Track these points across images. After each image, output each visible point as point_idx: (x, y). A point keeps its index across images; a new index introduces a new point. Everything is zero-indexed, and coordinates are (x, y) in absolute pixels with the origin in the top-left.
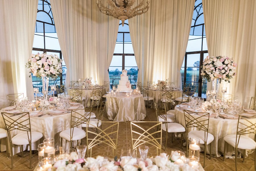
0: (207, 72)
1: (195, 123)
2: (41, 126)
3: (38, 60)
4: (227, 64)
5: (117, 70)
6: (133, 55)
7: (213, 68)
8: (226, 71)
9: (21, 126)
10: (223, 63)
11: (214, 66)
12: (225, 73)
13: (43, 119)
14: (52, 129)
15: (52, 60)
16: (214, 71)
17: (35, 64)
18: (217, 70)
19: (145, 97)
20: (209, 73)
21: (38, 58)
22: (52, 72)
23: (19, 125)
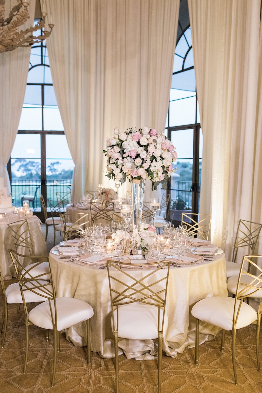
4: (146, 146)
7: (119, 155)
8: (144, 161)
10: (138, 143)
11: (122, 150)
12: (142, 166)
18: (127, 159)
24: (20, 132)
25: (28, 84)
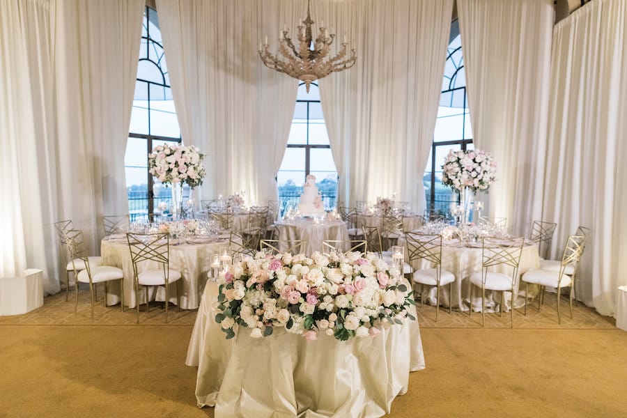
0: (449, 175)
1: (422, 252)
2: (179, 261)
3: (168, 155)
4: (480, 163)
5: (290, 183)
6: (328, 147)
7: (458, 169)
8: (478, 174)
9: (156, 254)
10: (474, 160)
11: (460, 165)
12: (476, 177)
13: (181, 249)
14: (195, 264)
15: (191, 155)
16: (459, 174)
17: (163, 161)
18: (465, 172)
19: (350, 230)
20: (452, 178)
21: (168, 152)
22: (190, 175)
23: (152, 252)
24: (290, 146)
25: (298, 101)
